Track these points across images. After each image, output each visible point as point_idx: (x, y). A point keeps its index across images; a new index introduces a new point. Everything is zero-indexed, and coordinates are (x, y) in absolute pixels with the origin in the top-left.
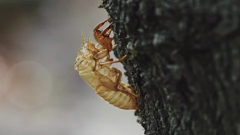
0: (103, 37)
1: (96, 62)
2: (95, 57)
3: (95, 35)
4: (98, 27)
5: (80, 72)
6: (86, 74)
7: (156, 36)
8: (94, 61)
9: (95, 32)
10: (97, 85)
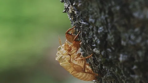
0: (75, 42)
1: (70, 56)
2: (70, 53)
3: (67, 37)
4: (69, 31)
5: (61, 63)
6: (65, 65)
7: (121, 55)
8: (69, 56)
9: (67, 34)
10: (72, 71)
